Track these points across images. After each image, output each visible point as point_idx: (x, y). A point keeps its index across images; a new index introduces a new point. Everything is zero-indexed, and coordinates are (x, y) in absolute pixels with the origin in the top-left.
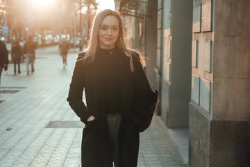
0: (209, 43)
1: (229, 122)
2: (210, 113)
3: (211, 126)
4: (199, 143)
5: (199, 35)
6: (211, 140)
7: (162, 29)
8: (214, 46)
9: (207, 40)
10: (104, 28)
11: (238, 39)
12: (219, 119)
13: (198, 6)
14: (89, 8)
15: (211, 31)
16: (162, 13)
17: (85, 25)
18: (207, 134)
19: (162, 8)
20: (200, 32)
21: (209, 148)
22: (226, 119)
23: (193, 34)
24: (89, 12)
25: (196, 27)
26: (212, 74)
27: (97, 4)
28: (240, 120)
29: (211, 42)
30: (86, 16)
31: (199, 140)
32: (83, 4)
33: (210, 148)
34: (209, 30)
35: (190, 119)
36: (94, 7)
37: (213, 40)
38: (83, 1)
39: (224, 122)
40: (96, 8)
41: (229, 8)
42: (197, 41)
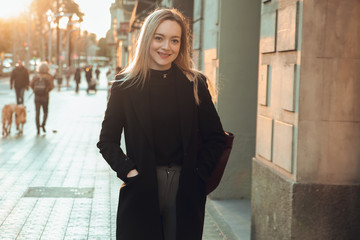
0: (292, 68)
1: (321, 186)
2: (292, 173)
3: (294, 192)
4: (271, 220)
5: (272, 56)
6: (294, 212)
7: (200, 49)
8: (301, 73)
9: (287, 64)
10: (159, 38)
11: (335, 62)
12: (306, 183)
13: (271, 13)
14: (70, 20)
15: (296, 50)
16: (202, 25)
17: (64, 46)
18: (287, 204)
19: (202, 19)
20: (275, 52)
21: (290, 226)
22: (317, 182)
23: (261, 56)
24: (70, 26)
25: (266, 44)
26: (296, 114)
27: (83, 14)
28: (338, 184)
29: (295, 66)
30: (66, 32)
31: (270, 214)
32: (62, 14)
33: (292, 226)
34: (293, 48)
35: (255, 183)
36: (78, 18)
37: (299, 63)
38: (61, 2)
39: (314, 187)
40: (81, 20)
41: (324, 16)
42: (268, 66)
